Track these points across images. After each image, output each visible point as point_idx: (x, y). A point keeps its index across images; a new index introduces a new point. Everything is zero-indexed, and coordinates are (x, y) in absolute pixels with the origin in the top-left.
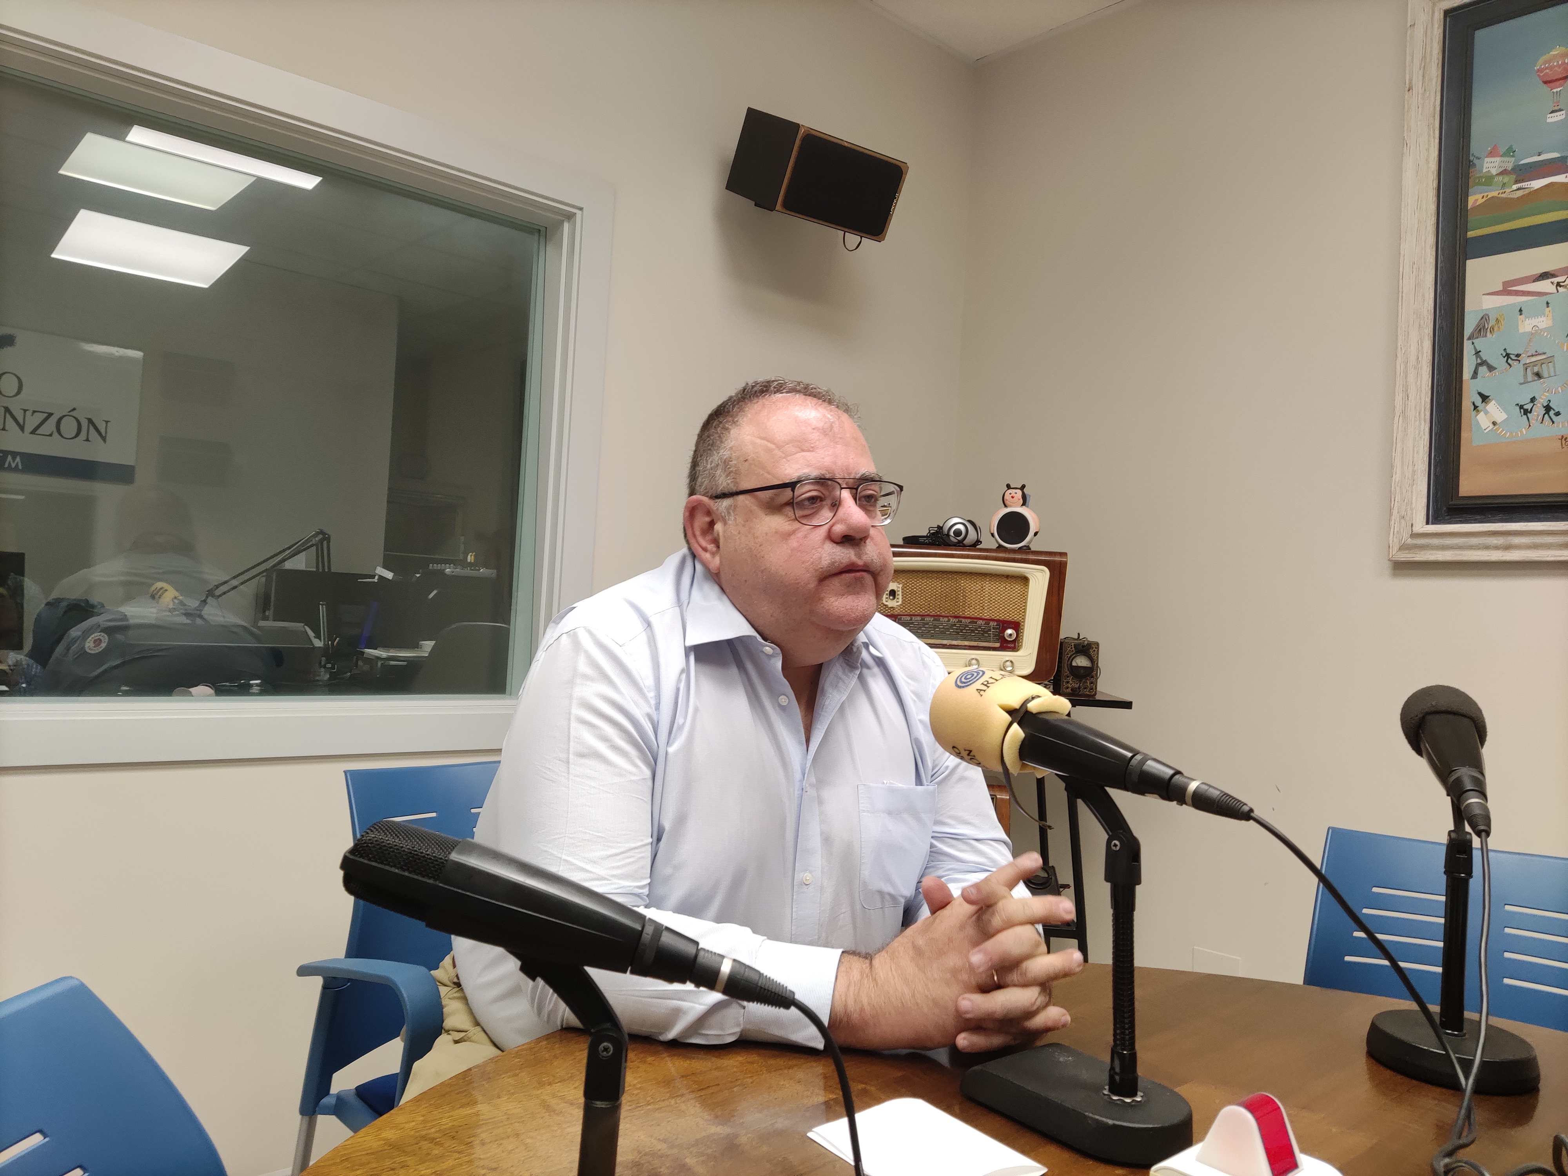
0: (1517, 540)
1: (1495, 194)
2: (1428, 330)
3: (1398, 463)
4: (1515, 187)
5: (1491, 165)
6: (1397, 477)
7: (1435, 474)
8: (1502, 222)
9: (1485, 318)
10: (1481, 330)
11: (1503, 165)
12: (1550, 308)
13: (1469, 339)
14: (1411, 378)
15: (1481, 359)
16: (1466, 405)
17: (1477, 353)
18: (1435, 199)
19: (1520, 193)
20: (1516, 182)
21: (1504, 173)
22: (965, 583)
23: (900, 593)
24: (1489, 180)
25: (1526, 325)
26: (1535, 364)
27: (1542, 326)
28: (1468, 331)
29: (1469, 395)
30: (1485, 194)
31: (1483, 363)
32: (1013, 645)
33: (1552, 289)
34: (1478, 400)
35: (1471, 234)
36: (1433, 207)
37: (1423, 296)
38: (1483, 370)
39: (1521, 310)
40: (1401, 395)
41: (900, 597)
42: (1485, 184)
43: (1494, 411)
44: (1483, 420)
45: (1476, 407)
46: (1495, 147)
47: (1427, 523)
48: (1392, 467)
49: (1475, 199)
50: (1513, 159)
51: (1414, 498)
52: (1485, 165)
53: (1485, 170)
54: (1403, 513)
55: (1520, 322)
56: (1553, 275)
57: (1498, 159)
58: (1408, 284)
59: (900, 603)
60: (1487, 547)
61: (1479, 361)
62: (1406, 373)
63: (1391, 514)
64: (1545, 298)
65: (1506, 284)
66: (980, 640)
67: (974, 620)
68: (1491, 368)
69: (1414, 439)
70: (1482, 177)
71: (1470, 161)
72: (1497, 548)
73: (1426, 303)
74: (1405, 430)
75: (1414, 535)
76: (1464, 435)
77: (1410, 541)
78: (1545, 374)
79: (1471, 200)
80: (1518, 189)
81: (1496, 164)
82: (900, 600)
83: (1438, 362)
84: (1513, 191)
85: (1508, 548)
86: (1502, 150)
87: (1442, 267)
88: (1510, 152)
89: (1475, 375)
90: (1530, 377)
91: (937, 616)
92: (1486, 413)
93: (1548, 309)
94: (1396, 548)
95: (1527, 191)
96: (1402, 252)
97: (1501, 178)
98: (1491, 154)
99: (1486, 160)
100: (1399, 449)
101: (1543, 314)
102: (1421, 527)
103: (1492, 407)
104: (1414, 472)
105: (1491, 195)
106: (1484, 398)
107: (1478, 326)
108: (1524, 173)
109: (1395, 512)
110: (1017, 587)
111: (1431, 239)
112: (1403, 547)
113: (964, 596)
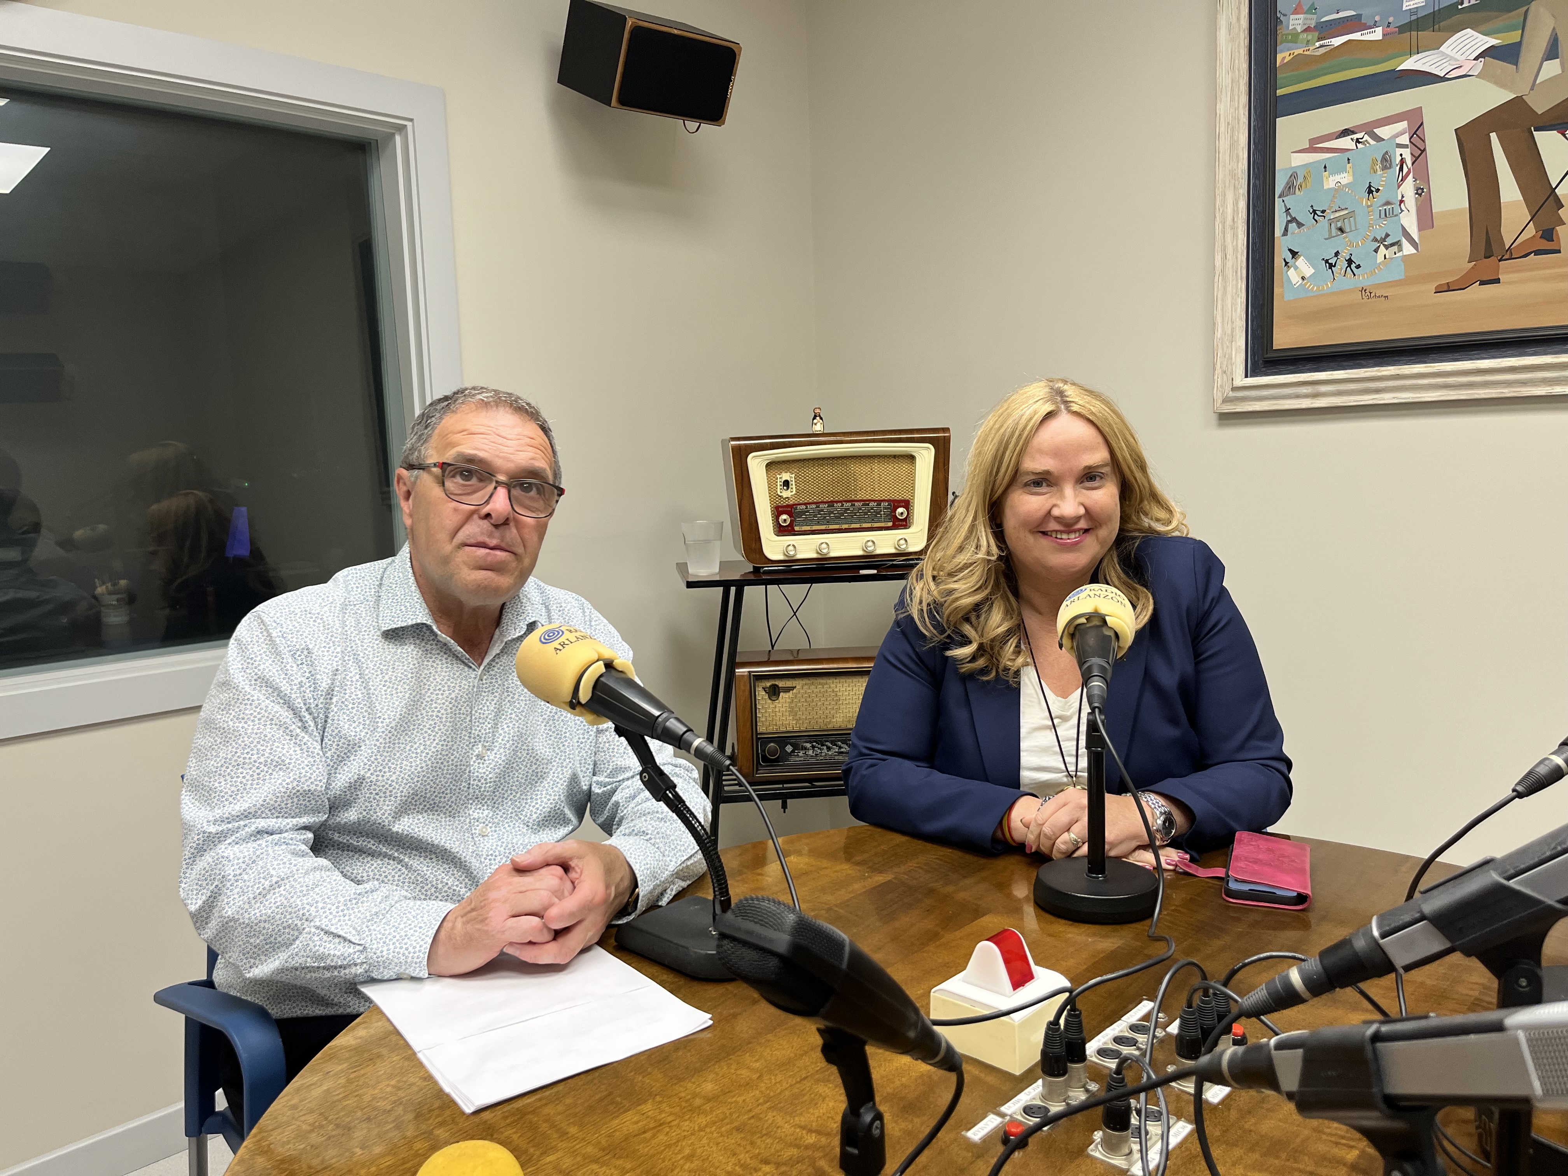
0: (1323, 389)
1: (1300, 51)
2: (1243, 190)
3: (1219, 320)
4: (1317, 44)
5: (1296, 22)
6: (1219, 334)
7: (1252, 329)
8: (1309, 79)
9: (1294, 176)
10: (1290, 188)
11: (1308, 22)
12: (1350, 165)
13: (1280, 197)
14: (1229, 239)
15: (1291, 216)
16: (1278, 262)
17: (1288, 210)
18: (1247, 57)
19: (1322, 51)
20: (1319, 39)
21: (1307, 30)
22: (856, 468)
23: (794, 483)
24: (1294, 37)
25: (1330, 182)
26: (1337, 219)
27: (1344, 182)
28: (1278, 190)
29: (1281, 253)
30: (1292, 52)
31: (1293, 220)
32: (903, 523)
33: (1352, 145)
34: (1289, 256)
35: (1279, 92)
36: (1245, 66)
37: (1238, 156)
38: (1293, 226)
39: (1325, 167)
40: (1220, 254)
41: (794, 486)
42: (1292, 41)
43: (1304, 266)
44: (1293, 276)
45: (1286, 263)
46: (1299, 5)
47: (1246, 376)
48: (1214, 324)
49: (1283, 57)
50: (1315, 16)
51: (1234, 353)
52: (1291, 22)
53: (1291, 27)
54: (1224, 368)
55: (1325, 179)
56: (1353, 133)
57: (1301, 16)
58: (1223, 145)
59: (794, 492)
60: (1298, 396)
61: (1289, 218)
62: (1224, 233)
63: (1214, 369)
64: (1348, 154)
65: (1313, 141)
66: (873, 521)
67: (866, 502)
68: (1300, 225)
69: (1232, 297)
70: (1288, 34)
71: (1277, 18)
72: (1306, 396)
73: (1240, 164)
74: (1225, 288)
75: (1235, 389)
76: (1276, 290)
77: (1231, 394)
78: (1347, 229)
79: (1279, 57)
80: (1321, 46)
81: (1300, 22)
82: (794, 490)
83: (1253, 219)
84: (1316, 48)
85: (1316, 396)
86: (1306, 8)
87: (1254, 126)
88: (1313, 9)
89: (1285, 232)
90: (1334, 232)
91: (832, 502)
92: (1296, 268)
93: (1348, 165)
94: (1220, 401)
95: (1328, 49)
96: (1218, 111)
97: (1305, 35)
98: (1296, 12)
99: (1292, 17)
100: (1219, 307)
101: (1343, 170)
102: (1241, 380)
103: (1301, 262)
104: (1233, 330)
105: (1297, 52)
106: (1294, 254)
107: (1288, 183)
108: (1326, 30)
109: (1218, 366)
110: (905, 466)
111: (1244, 99)
112: (1226, 400)
113: (855, 480)
